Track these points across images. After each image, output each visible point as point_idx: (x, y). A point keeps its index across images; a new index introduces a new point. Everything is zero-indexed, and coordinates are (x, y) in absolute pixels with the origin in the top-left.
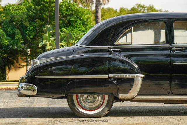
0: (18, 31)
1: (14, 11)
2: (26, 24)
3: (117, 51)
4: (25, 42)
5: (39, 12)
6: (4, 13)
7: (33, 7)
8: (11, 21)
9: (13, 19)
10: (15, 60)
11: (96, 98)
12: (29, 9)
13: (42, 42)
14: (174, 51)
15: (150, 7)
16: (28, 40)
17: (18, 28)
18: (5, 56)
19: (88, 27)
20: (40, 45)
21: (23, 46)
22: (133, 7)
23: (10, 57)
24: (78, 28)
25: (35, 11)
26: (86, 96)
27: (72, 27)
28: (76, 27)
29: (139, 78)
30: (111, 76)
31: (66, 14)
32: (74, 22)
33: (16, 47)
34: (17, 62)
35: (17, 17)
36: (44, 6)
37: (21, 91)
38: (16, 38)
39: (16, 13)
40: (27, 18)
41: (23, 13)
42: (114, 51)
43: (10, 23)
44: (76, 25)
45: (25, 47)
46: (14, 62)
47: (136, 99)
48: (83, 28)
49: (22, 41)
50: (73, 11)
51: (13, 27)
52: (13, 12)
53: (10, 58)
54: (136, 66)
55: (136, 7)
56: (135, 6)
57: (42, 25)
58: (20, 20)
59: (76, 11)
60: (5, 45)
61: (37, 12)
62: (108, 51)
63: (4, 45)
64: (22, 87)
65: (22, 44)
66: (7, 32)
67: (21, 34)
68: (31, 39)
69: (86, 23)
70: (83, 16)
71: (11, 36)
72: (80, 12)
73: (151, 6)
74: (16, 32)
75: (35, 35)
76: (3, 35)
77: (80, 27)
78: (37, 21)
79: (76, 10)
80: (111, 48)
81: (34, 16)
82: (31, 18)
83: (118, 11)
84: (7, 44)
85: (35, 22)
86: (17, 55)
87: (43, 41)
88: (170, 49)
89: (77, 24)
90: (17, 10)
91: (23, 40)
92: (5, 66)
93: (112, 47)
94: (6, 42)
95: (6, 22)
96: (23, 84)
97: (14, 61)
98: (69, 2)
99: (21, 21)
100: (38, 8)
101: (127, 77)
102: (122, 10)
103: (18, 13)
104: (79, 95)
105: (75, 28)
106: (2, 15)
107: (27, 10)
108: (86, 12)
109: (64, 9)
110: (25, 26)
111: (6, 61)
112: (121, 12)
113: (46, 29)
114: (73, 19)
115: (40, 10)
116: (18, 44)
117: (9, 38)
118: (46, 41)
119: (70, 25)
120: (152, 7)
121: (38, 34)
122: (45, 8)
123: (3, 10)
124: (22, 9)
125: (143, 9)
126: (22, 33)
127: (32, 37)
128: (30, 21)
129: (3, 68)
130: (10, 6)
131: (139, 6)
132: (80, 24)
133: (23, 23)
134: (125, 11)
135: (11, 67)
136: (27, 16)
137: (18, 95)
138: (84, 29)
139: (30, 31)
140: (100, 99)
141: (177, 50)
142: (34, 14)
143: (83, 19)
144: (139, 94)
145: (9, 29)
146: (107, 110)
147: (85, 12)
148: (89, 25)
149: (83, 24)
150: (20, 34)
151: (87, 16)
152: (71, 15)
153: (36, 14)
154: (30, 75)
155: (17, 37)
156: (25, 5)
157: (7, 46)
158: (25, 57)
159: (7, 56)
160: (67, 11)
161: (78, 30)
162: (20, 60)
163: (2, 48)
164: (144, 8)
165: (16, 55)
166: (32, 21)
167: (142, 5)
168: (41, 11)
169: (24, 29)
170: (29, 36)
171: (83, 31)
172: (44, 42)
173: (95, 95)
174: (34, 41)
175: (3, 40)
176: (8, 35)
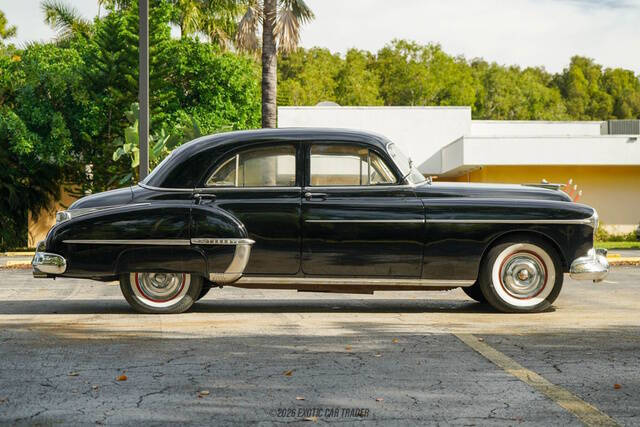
0: (58, 117)
1: (50, 62)
2: (82, 98)
3: (209, 198)
4: (79, 145)
5: (114, 68)
6: (21, 68)
7: (99, 54)
8: (40, 91)
9: (46, 85)
10: (51, 193)
11: (170, 280)
12: (90, 59)
13: (122, 147)
14: (308, 198)
15: (432, 48)
16: (85, 141)
17: (58, 109)
18: (23, 181)
19: (245, 108)
20: (115, 157)
21: (73, 157)
22: (385, 49)
23: (37, 184)
24: (221, 109)
25: (104, 66)
26: (152, 275)
27: (204, 108)
28: (214, 107)
29: (245, 245)
30: (195, 241)
31: (187, 72)
32: (210, 94)
33: (52, 159)
34: (57, 198)
35: (57, 82)
36: (128, 51)
37: (38, 267)
38: (55, 136)
39: (56, 69)
40: (84, 83)
41: (74, 69)
42: (203, 198)
43: (37, 96)
44: (213, 103)
45: (78, 158)
46: (48, 199)
47: (240, 281)
48: (232, 110)
49: (68, 144)
50: (205, 64)
51: (46, 107)
52: (48, 65)
53: (38, 188)
54: (241, 226)
55: (394, 49)
56: (391, 45)
57: (123, 101)
58: (66, 88)
59: (215, 66)
60: (25, 154)
61: (110, 68)
62: (193, 198)
63: (21, 153)
64: (41, 259)
65: (69, 151)
66: (30, 120)
67: (68, 127)
68: (94, 138)
69: (242, 97)
70: (232, 79)
71: (42, 130)
72: (224, 69)
73: (434, 45)
74: (54, 120)
75: (105, 129)
76: (18, 126)
77: (224, 108)
78: (109, 92)
79: (214, 62)
80: (198, 192)
81: (101, 78)
82: (95, 84)
83: (343, 57)
84: (28, 151)
85: (105, 94)
86: (56, 179)
87: (125, 146)
88: (302, 195)
89: (218, 101)
90: (58, 60)
91: (73, 142)
92: (23, 208)
93: (200, 190)
94: (26, 145)
95: (28, 93)
96: (42, 254)
97: (49, 196)
98: (194, 41)
99: (68, 91)
100: (114, 56)
101: (224, 243)
102: (352, 57)
103: (59, 68)
104: (140, 274)
105: (210, 111)
106: (16, 73)
107: (84, 60)
108: (241, 67)
109: (184, 59)
110: (78, 104)
111: (27, 195)
112: (349, 60)
113: (131, 112)
114: (205, 87)
115: (117, 62)
116: (59, 151)
117: (35, 136)
118: (132, 147)
119: (198, 100)
120: (438, 48)
121: (110, 127)
122: (130, 59)
123: (19, 59)
124: (71, 58)
125: (412, 53)
126: (70, 123)
127: (95, 133)
128: (92, 92)
129: (19, 212)
130: (39, 49)
131: (401, 44)
132: (225, 99)
133: (72, 98)
134: (362, 57)
135: (39, 212)
136: (84, 77)
137: (34, 273)
138: (235, 112)
139: (91, 117)
140: (177, 281)
141: (314, 197)
142: (101, 73)
143: (233, 87)
144: (246, 273)
145: (37, 112)
146: (189, 301)
147: (237, 67)
148: (249, 101)
149: (234, 100)
150: (64, 125)
151: (243, 79)
152: (201, 76)
153: (108, 73)
154: (55, 238)
155: (56, 132)
156: (78, 48)
157: (30, 157)
158: (76, 186)
159: (31, 184)
160: (190, 64)
161: (219, 115)
162: (64, 195)
163: (16, 162)
164: (415, 50)
165: (53, 180)
166: (96, 92)
167: (410, 43)
168: (121, 66)
169: (74, 113)
170: (89, 131)
171: (233, 119)
172: (126, 148)
173: (169, 274)
174: (100, 143)
175: (20, 141)
176: (32, 128)
